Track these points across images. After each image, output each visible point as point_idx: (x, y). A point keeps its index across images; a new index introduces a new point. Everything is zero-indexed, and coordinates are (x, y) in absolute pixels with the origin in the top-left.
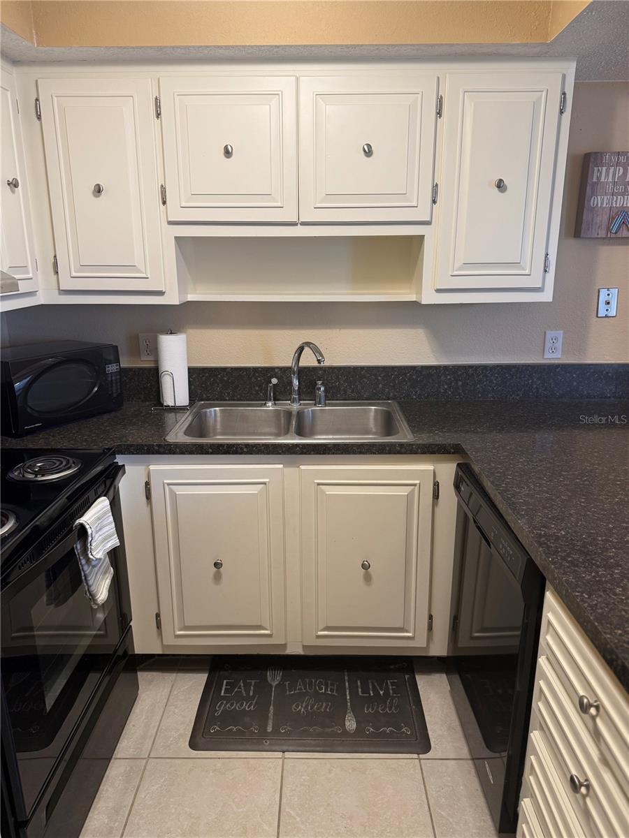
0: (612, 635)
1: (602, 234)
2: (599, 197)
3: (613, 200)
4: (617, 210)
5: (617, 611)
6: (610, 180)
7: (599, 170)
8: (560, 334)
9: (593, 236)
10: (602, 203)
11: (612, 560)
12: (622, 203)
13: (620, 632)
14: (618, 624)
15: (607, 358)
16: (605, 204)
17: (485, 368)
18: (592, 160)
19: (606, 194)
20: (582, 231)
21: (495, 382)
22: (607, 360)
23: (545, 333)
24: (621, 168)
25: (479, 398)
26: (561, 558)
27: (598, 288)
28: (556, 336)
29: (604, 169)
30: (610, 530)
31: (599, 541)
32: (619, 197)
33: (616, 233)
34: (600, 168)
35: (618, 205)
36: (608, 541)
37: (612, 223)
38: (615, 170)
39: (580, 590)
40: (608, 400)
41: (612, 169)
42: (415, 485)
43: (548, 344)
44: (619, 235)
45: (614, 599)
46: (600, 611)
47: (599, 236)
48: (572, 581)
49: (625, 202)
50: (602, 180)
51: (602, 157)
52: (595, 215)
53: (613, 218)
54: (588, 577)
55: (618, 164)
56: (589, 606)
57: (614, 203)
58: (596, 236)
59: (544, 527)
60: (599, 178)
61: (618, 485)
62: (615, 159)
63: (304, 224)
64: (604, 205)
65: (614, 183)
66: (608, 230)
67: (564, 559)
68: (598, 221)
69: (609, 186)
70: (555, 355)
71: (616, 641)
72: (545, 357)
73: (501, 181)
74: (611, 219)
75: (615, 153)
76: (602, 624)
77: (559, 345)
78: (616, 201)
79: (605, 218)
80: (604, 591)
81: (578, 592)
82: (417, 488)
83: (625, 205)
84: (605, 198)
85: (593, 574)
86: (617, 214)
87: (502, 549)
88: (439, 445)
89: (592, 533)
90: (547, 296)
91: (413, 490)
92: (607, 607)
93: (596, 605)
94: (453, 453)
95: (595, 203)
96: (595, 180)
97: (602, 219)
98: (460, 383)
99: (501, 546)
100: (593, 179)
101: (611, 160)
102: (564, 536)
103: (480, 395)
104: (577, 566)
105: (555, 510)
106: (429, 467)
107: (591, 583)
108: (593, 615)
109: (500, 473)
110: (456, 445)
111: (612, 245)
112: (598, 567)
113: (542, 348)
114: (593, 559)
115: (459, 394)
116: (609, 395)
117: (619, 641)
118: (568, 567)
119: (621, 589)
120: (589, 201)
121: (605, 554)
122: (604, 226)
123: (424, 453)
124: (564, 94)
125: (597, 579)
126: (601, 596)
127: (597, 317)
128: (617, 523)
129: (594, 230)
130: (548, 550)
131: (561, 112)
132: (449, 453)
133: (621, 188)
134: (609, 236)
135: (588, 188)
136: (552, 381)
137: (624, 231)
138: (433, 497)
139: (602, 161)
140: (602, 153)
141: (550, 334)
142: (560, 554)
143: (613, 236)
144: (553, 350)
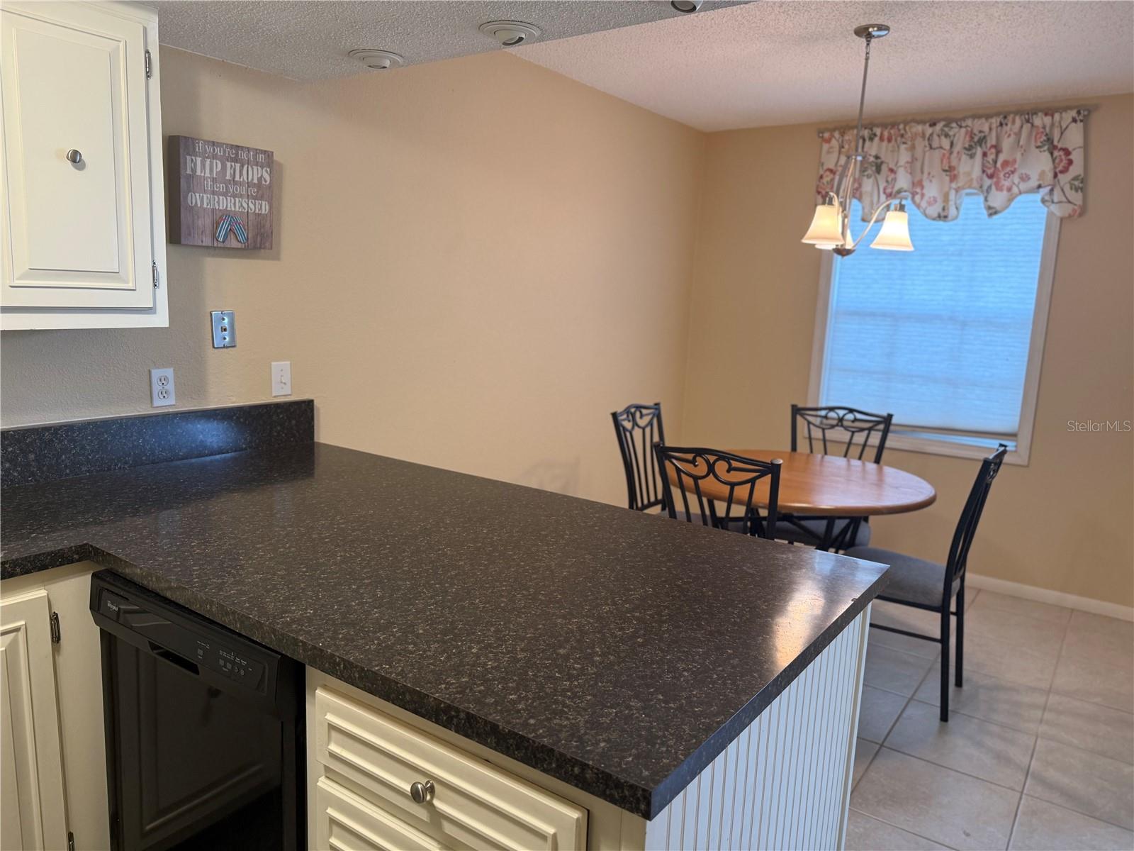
0: (440, 693)
1: (207, 241)
2: (197, 195)
3: (214, 200)
4: (221, 214)
5: (425, 668)
6: (208, 174)
7: (192, 160)
8: (169, 372)
9: (196, 244)
10: (202, 203)
11: (382, 621)
12: (225, 205)
13: (443, 686)
14: (437, 680)
15: (234, 399)
16: (205, 204)
17: (70, 428)
18: (182, 145)
19: (205, 192)
20: (183, 235)
21: (88, 447)
22: (233, 403)
23: (150, 371)
24: (219, 163)
25: (68, 475)
26: (331, 639)
27: (211, 310)
28: (164, 375)
29: (199, 160)
30: (356, 591)
31: (354, 606)
32: (221, 198)
33: (223, 242)
34: (194, 158)
35: (221, 208)
36: (363, 603)
37: (217, 229)
38: (211, 164)
39: (377, 663)
40: (244, 452)
41: (208, 162)
42: (17, 630)
43: (157, 387)
44: (228, 244)
45: (414, 658)
46: (410, 675)
47: (204, 244)
48: (361, 658)
49: (229, 205)
50: (198, 173)
51: (194, 144)
52: (196, 217)
53: (218, 224)
54: (373, 647)
55: (214, 157)
56: (398, 674)
57: (217, 204)
58: (200, 244)
59: (286, 612)
60: (194, 170)
61: (328, 542)
62: (209, 149)
64: (205, 206)
65: (213, 180)
66: (215, 238)
67: (333, 638)
68: (201, 225)
69: (207, 181)
70: (167, 401)
71: (447, 696)
72: (155, 405)
73: (75, 153)
74: (216, 225)
75: (209, 142)
76: (423, 687)
77: (171, 386)
78: (218, 202)
79: (208, 222)
80: (400, 654)
81: (377, 666)
82: (21, 635)
83: (229, 209)
84: (205, 196)
85: (376, 642)
86: (221, 218)
87: (225, 666)
88: (52, 553)
89: (341, 601)
90: (161, 320)
91: (15, 641)
92: (414, 668)
93: (402, 670)
94: (78, 561)
95: (194, 201)
96: (189, 172)
97: (205, 222)
98: (32, 456)
99: (222, 662)
100: (186, 171)
101: (206, 150)
102: (314, 614)
103: (68, 471)
104: (353, 640)
105: (282, 589)
106: (39, 593)
107: (381, 651)
108: (408, 681)
109: (179, 566)
110: (81, 546)
111: (221, 256)
112: (375, 632)
113: (149, 393)
114: (362, 627)
115: (33, 474)
116: (244, 446)
117: (450, 695)
118: (346, 645)
119: (412, 646)
120: (186, 198)
121: (370, 617)
122: (208, 231)
123: (27, 572)
124: (147, 52)
125: (384, 645)
126: (400, 660)
127: (214, 347)
128: (358, 582)
129: (196, 236)
130: (311, 636)
131: (148, 75)
132: (71, 561)
133: (221, 187)
134: (215, 245)
135: (181, 180)
136: (170, 436)
137: (233, 240)
138: (53, 641)
139: (194, 149)
140: (193, 139)
141: (156, 374)
142: (326, 635)
143: (220, 245)
144: (164, 394)
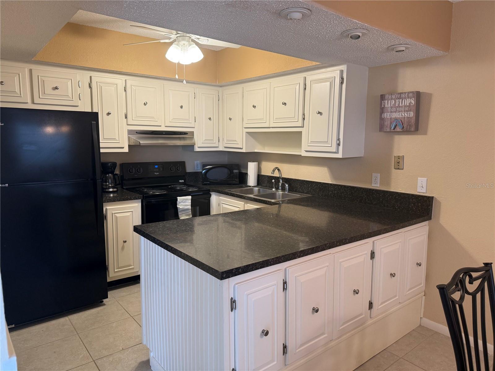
2: (385, 114)
3: (391, 114)
4: (393, 119)
6: (389, 106)
7: (384, 102)
8: (378, 175)
9: (384, 131)
10: (387, 116)
12: (395, 116)
16: (388, 116)
19: (388, 112)
21: (348, 193)
23: (372, 174)
24: (393, 101)
28: (376, 176)
29: (386, 101)
32: (394, 113)
33: (394, 129)
35: (394, 117)
38: (391, 102)
41: (389, 101)
43: (373, 180)
44: (396, 130)
47: (387, 131)
49: (397, 115)
50: (386, 106)
51: (385, 97)
52: (384, 122)
55: (392, 99)
57: (392, 116)
60: (384, 106)
63: (272, 128)
64: (388, 117)
65: (391, 107)
68: (386, 124)
69: (389, 108)
70: (376, 185)
72: (372, 185)
74: (392, 123)
75: (390, 94)
77: (378, 180)
79: (389, 122)
83: (397, 117)
84: (388, 114)
86: (393, 121)
95: (384, 116)
100: (382, 106)
101: (389, 97)
113: (370, 181)
120: (381, 115)
122: (388, 126)
124: (342, 77)
129: (384, 128)
133: (394, 109)
134: (391, 131)
136: (371, 196)
137: (398, 128)
139: (385, 98)
140: (385, 95)
141: (374, 175)
143: (393, 131)
144: (376, 183)
